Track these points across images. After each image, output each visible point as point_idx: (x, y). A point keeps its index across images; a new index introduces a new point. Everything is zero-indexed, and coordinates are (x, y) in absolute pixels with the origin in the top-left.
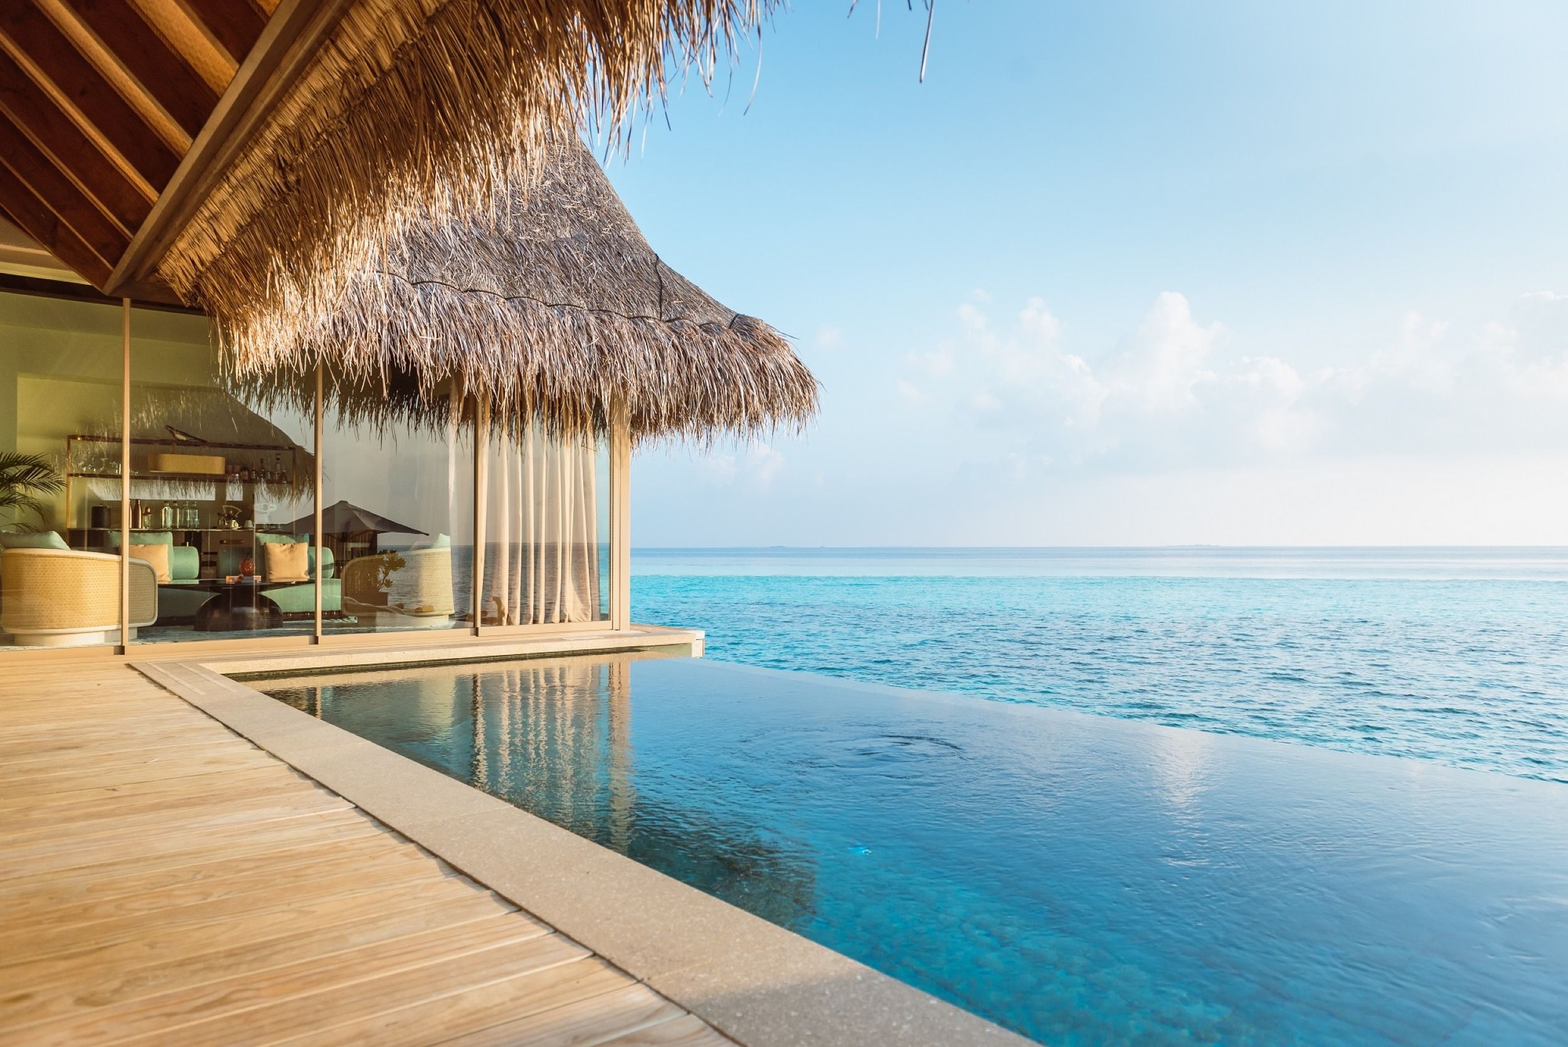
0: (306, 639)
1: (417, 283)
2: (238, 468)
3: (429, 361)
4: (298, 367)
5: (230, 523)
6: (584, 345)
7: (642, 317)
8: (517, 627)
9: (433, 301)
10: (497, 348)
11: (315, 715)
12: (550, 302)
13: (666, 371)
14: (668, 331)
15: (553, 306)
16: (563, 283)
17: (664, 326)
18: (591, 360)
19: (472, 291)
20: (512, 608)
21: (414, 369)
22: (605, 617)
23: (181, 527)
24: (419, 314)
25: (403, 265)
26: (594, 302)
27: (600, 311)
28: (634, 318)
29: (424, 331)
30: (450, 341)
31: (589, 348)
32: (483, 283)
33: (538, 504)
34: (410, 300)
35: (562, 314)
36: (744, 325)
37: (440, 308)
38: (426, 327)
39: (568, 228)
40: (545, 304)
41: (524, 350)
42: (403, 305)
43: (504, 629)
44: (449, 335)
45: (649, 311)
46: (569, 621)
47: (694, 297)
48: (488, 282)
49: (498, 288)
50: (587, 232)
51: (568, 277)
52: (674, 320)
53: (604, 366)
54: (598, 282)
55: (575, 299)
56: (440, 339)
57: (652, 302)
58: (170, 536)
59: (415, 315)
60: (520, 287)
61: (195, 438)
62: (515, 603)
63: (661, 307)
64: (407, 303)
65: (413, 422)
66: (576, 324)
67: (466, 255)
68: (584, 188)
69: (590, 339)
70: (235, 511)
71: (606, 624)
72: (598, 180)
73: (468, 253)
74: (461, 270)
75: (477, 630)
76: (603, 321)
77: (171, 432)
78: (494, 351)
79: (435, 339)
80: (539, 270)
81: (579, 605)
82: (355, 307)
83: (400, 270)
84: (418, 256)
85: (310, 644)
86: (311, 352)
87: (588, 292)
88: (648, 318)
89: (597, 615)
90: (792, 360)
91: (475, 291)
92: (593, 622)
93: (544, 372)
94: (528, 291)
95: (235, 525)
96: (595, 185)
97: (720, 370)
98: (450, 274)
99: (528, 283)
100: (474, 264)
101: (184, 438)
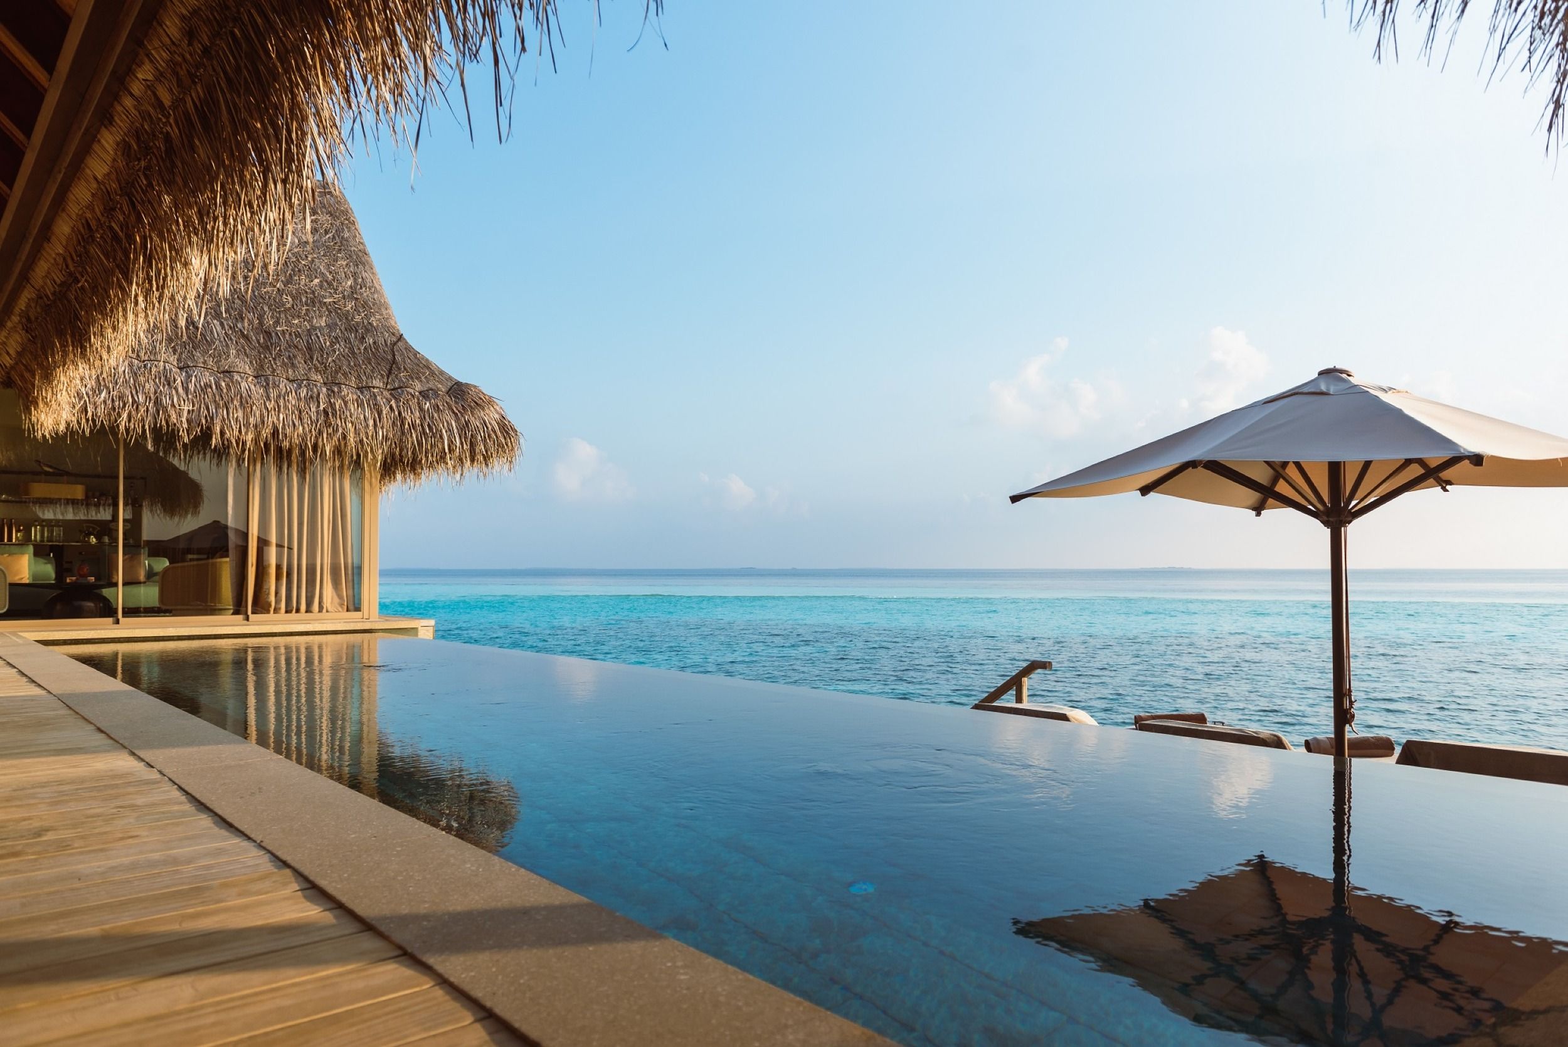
0: (111, 620)
1: (184, 368)
2: (97, 494)
3: (185, 425)
4: (83, 431)
5: (89, 538)
6: (313, 409)
7: (369, 387)
8: (282, 615)
9: (193, 381)
10: (240, 414)
11: (115, 677)
12: (291, 378)
13: (382, 428)
14: (389, 396)
15: (294, 381)
16: (305, 363)
17: (386, 393)
18: (318, 421)
19: (227, 372)
20: (278, 601)
21: (173, 430)
22: (358, 609)
23: (48, 541)
24: (180, 390)
25: (174, 354)
26: (329, 377)
27: (332, 384)
28: (363, 387)
29: (182, 402)
30: (202, 409)
31: (317, 412)
32: (237, 366)
33: (300, 524)
34: (175, 380)
35: (300, 386)
36: (459, 391)
37: (198, 386)
38: (184, 401)
39: (324, 318)
40: (288, 379)
41: (262, 416)
42: (169, 384)
43: (271, 616)
44: (203, 406)
45: (377, 383)
46: (327, 611)
47: (422, 367)
48: (244, 366)
49: (250, 369)
50: (340, 320)
51: (312, 358)
52: (397, 389)
53: (328, 424)
54: (337, 361)
55: (313, 375)
56: (195, 408)
57: (382, 375)
58: (31, 549)
59: (177, 391)
60: (268, 368)
61: (59, 470)
62: (281, 597)
63: (388, 379)
64: (172, 384)
65: (215, 461)
66: (309, 394)
67: (227, 345)
68: (349, 283)
69: (318, 406)
70: (94, 529)
71: (358, 614)
72: (364, 274)
73: (229, 343)
74: (218, 357)
75: (248, 616)
76: (333, 392)
77: (40, 465)
78: (237, 417)
79: (191, 408)
80: (287, 354)
81: (337, 600)
82: (130, 387)
83: (172, 359)
84: (187, 347)
85: (113, 624)
86: (94, 421)
87: (326, 369)
88: (374, 387)
89: (351, 607)
90: (497, 416)
91: (230, 372)
92: (348, 613)
93: (278, 431)
94: (274, 370)
95: (93, 540)
96: (360, 280)
97: (429, 425)
98: (212, 359)
99: (276, 364)
100: (233, 352)
101: (51, 470)
